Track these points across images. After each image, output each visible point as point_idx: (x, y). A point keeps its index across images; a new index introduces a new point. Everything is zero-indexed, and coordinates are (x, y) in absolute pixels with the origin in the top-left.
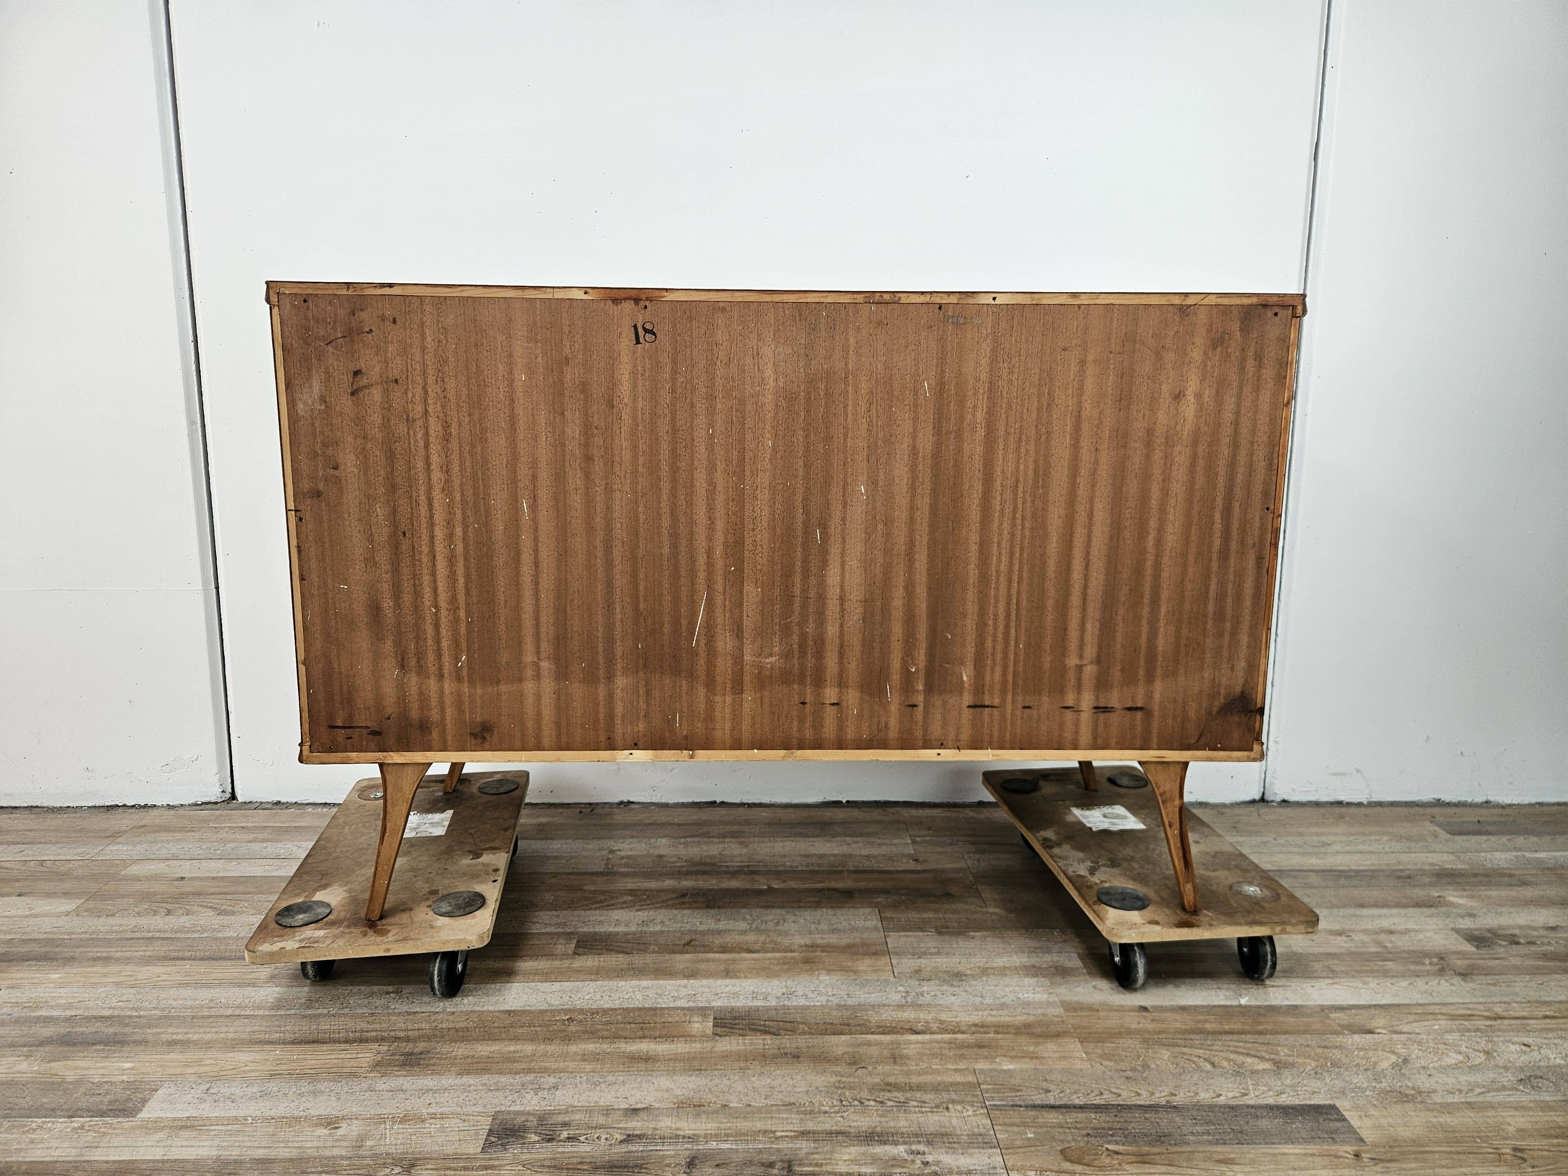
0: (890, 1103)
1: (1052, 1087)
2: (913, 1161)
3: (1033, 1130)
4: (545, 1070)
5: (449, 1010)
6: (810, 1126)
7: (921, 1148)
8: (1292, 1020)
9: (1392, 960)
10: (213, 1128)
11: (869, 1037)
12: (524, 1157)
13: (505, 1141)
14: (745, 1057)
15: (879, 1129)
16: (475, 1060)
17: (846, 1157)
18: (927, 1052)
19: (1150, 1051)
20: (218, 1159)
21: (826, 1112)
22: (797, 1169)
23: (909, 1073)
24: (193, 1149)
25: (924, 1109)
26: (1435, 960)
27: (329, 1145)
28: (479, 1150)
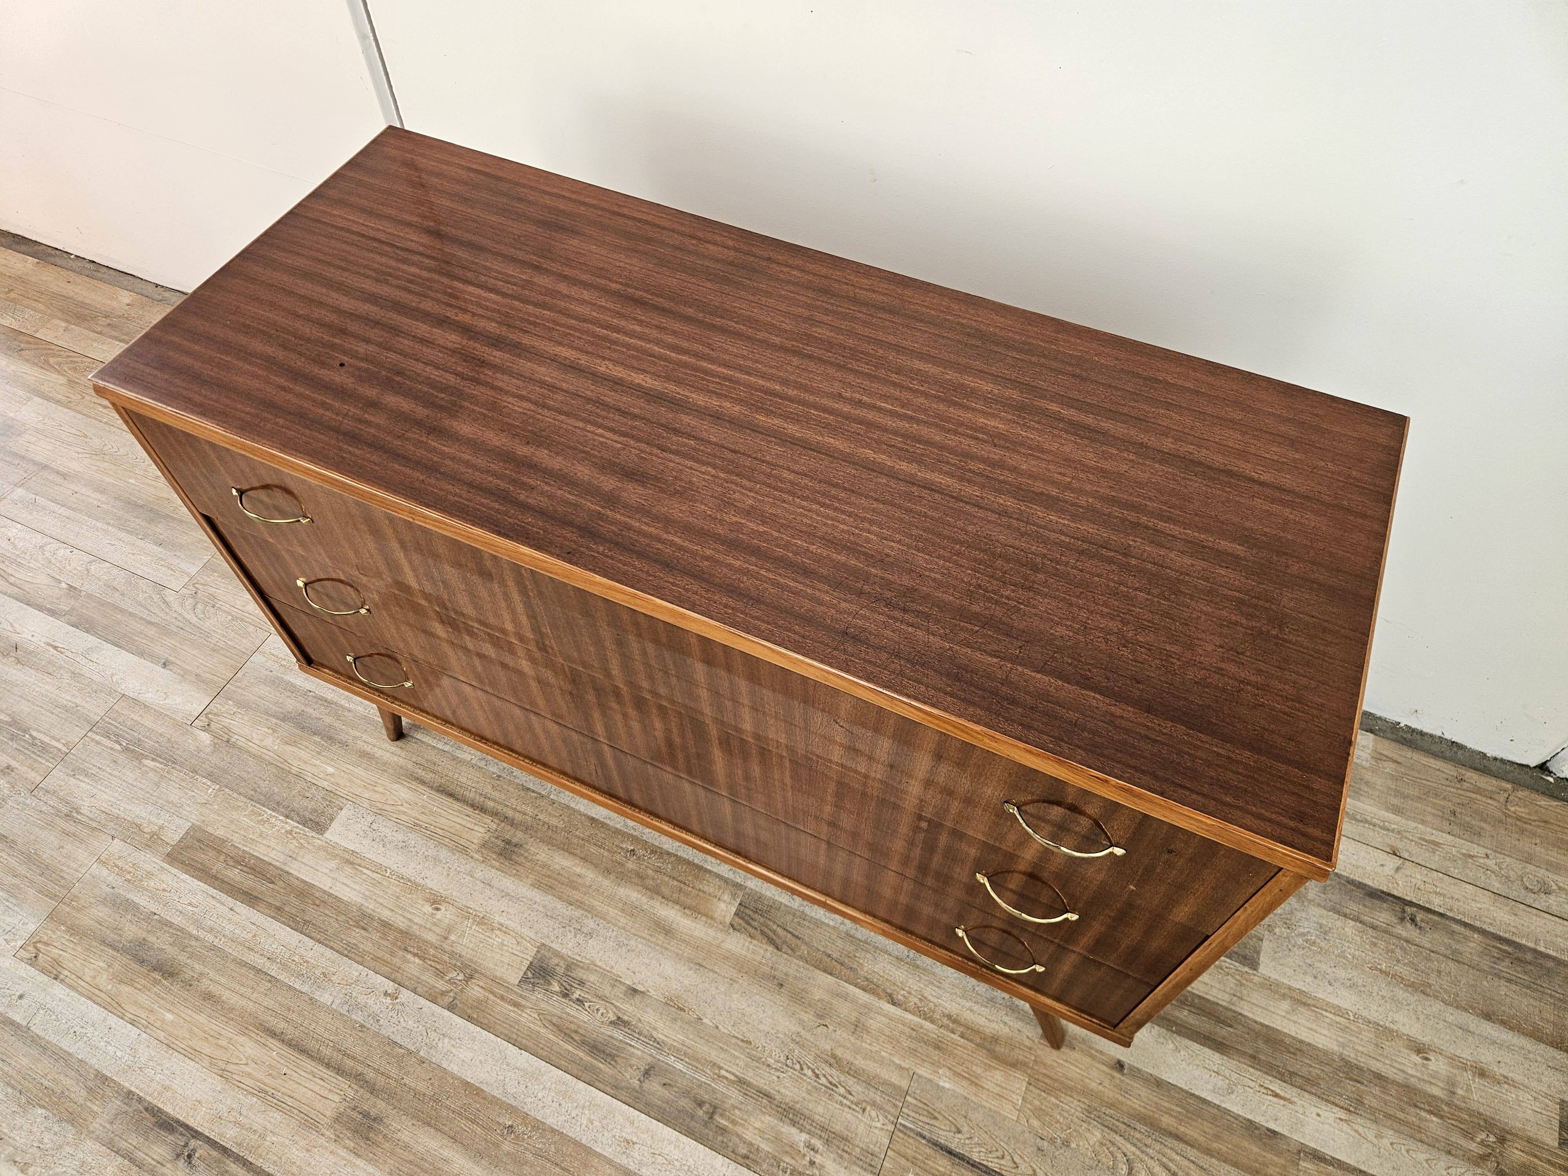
0: (823, 1080)
1: (965, 1129)
2: (804, 1155)
3: (917, 1170)
4: (590, 910)
5: (552, 797)
6: (749, 1076)
7: (818, 1143)
8: (1255, 1149)
9: (1441, 1117)
10: (365, 871)
11: (851, 988)
12: (544, 1005)
13: (537, 981)
14: (741, 966)
15: (798, 1106)
16: (549, 873)
17: (758, 1124)
18: (887, 1031)
19: (1085, 1125)
20: (360, 909)
21: (769, 1066)
22: (717, 1117)
23: (857, 1051)
24: (348, 890)
25: (845, 1101)
26: (1492, 1139)
27: (428, 926)
28: (517, 982)
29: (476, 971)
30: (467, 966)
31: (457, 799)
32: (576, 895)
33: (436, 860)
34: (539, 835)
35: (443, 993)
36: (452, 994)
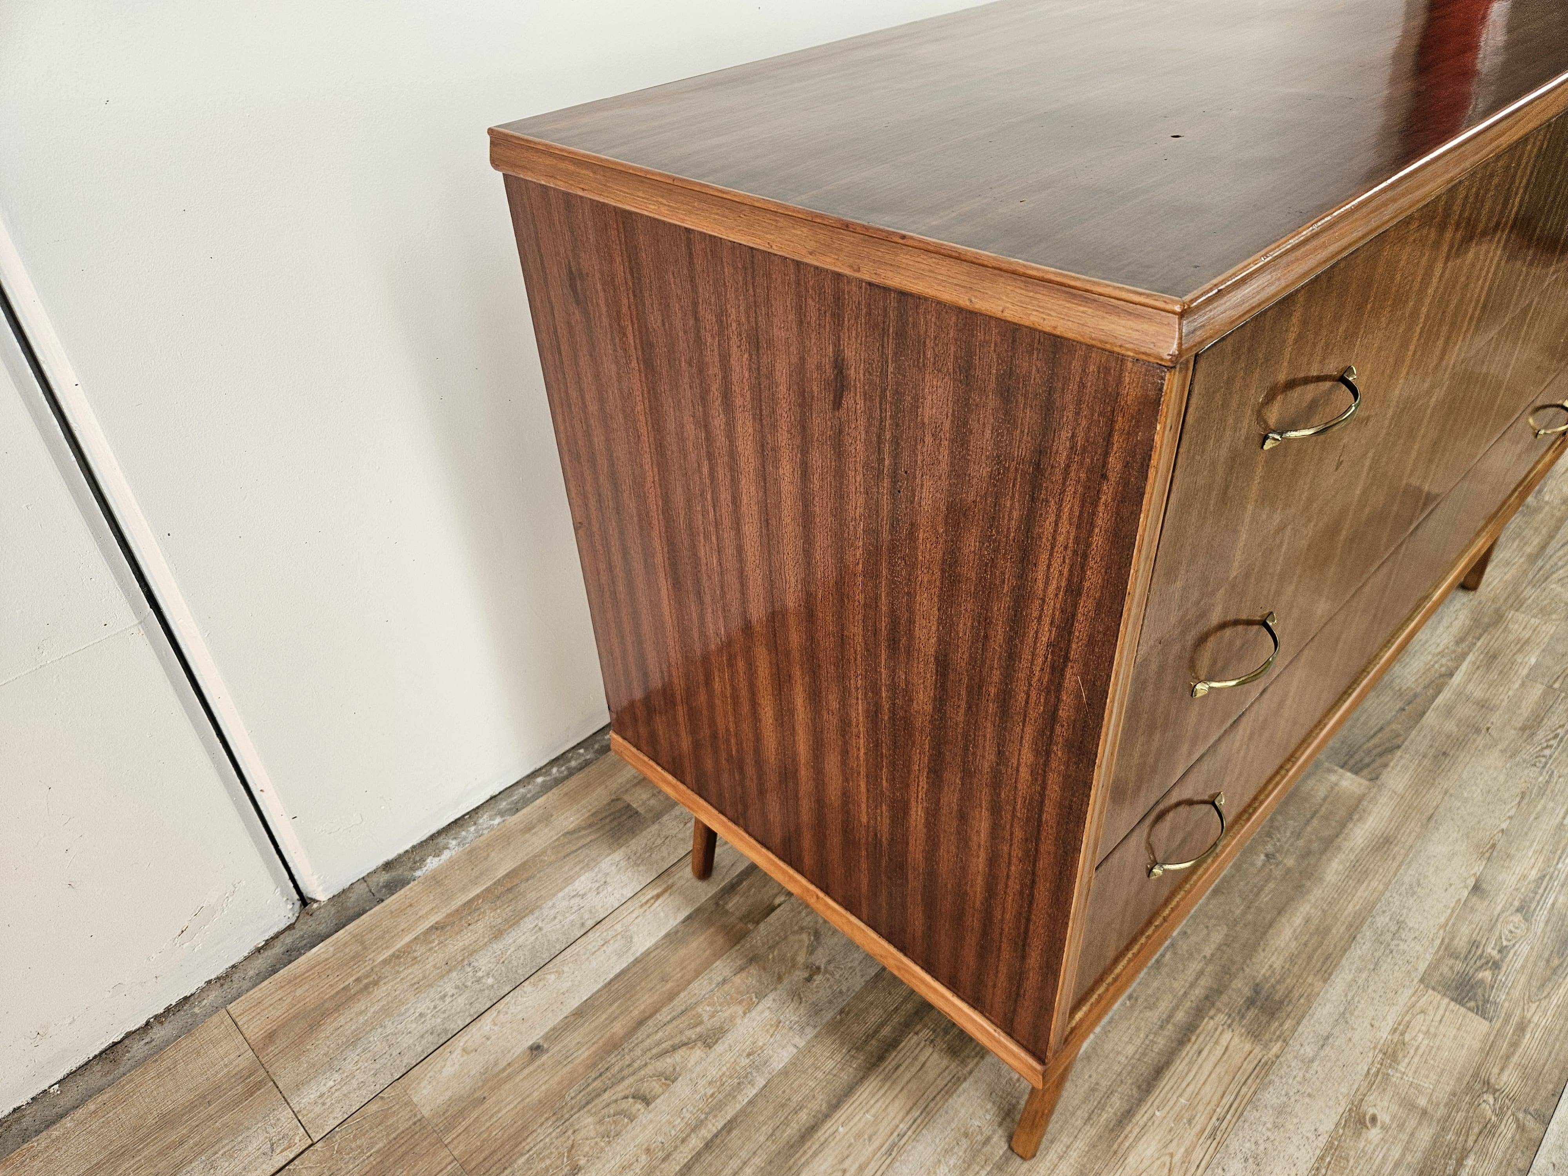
4: (1362, 918)
11: (1439, 701)
12: (1516, 994)
13: (1480, 997)
14: (1425, 781)
18: (1484, 686)
23: (1512, 712)
27: (1405, 1137)
28: (1486, 1023)
29: (1476, 1075)
30: (1469, 1088)
31: (1167, 1064)
32: (1338, 930)
33: (1281, 1111)
34: (1238, 959)
35: (1521, 1128)
36: (1521, 1115)
